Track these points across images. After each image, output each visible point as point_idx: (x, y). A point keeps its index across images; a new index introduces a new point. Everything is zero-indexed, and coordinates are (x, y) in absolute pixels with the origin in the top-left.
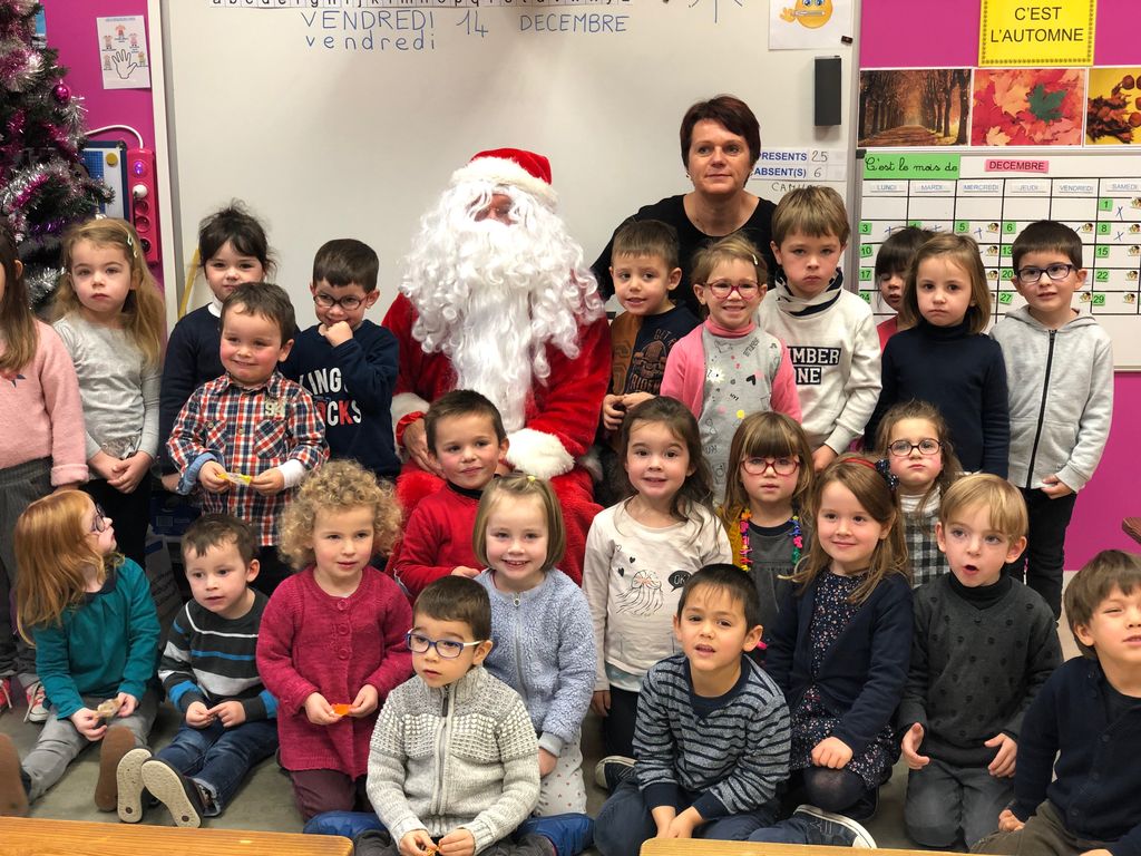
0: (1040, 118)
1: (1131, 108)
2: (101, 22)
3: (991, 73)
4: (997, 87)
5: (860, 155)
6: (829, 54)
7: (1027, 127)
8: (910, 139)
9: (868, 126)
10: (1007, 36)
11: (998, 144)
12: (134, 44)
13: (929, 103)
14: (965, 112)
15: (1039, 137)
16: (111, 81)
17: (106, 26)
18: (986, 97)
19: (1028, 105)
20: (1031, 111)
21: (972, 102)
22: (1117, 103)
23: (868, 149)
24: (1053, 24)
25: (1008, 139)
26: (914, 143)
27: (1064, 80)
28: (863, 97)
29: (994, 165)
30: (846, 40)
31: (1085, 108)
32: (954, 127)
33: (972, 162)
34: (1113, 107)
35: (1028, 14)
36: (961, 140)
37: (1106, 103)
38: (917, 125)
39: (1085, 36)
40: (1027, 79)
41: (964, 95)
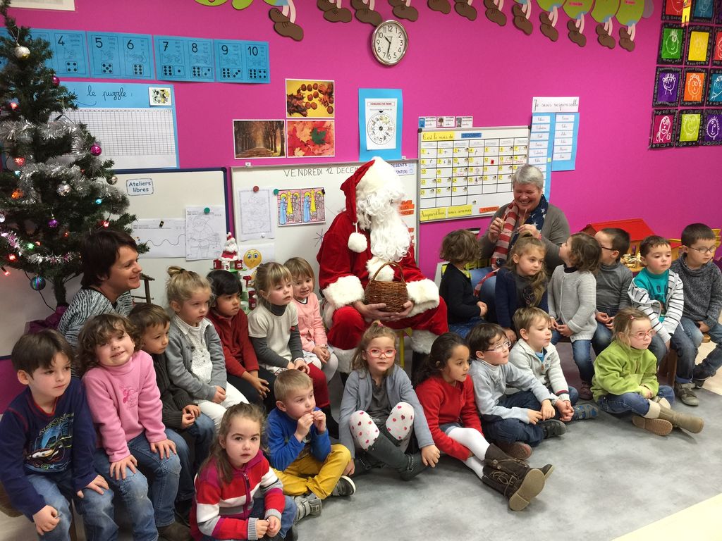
0: (316, 143)
3: (294, 123)
4: (297, 129)
7: (311, 148)
8: (259, 154)
9: (240, 148)
11: (300, 155)
13: (266, 137)
14: (283, 141)
15: (316, 151)
18: (293, 135)
19: (311, 138)
20: (313, 140)
21: (286, 137)
25: (304, 153)
26: (261, 155)
27: (325, 126)
28: (236, 134)
32: (279, 148)
36: (282, 154)
38: (262, 147)
40: (310, 125)
41: (282, 133)
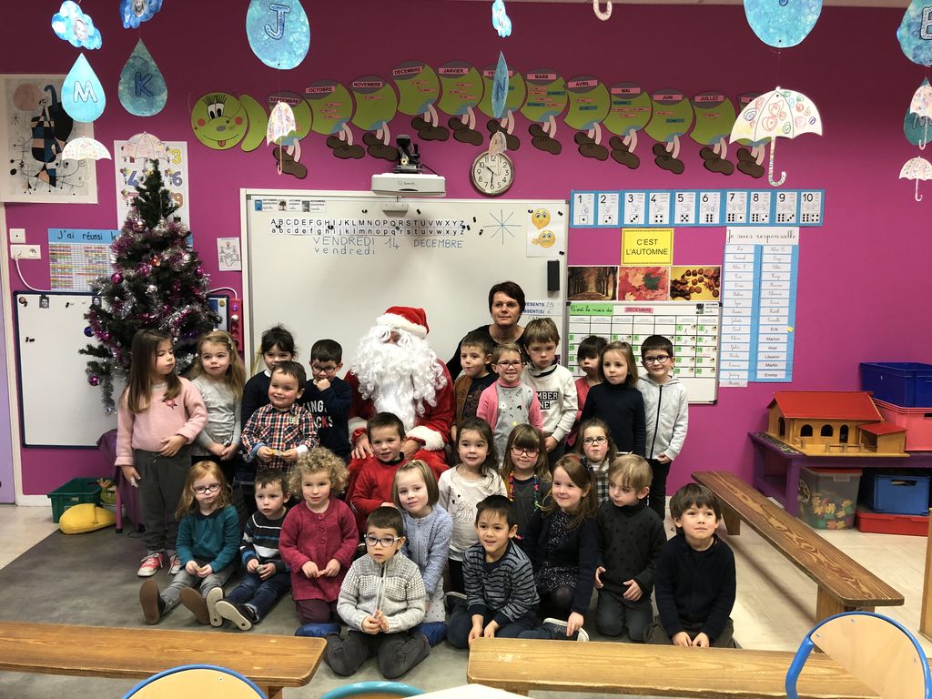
0: (648, 289)
1: (690, 285)
2: (219, 240)
3: (627, 268)
4: (629, 275)
5: (568, 304)
6: (554, 259)
7: (643, 293)
8: (591, 297)
9: (572, 292)
10: (634, 252)
11: (630, 300)
12: (234, 251)
13: (599, 282)
14: (615, 285)
15: (648, 297)
16: (223, 267)
17: (221, 242)
18: (625, 279)
19: (643, 283)
20: (645, 285)
21: (618, 281)
22: (684, 282)
23: (572, 302)
24: (654, 247)
25: (635, 298)
26: (593, 299)
27: (659, 272)
28: (569, 278)
29: (629, 310)
30: (562, 253)
31: (669, 284)
32: (610, 292)
33: (619, 308)
34: (682, 284)
35: (643, 242)
36: (614, 298)
37: (678, 282)
38: (594, 291)
39: (668, 253)
40: (643, 271)
41: (614, 278)
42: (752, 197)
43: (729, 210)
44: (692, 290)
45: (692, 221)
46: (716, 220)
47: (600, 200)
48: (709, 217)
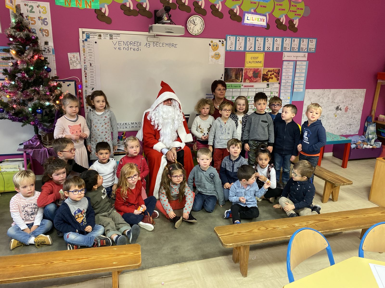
1: (269, 76)
2: (69, 54)
3: (247, 69)
4: (248, 72)
7: (252, 79)
8: (232, 81)
9: (226, 78)
10: (250, 62)
11: (247, 82)
12: (77, 59)
13: (236, 75)
14: (242, 77)
15: (254, 81)
18: (246, 74)
19: (253, 75)
20: (253, 76)
22: (267, 75)
24: (257, 60)
25: (249, 81)
26: (234, 82)
27: (259, 70)
28: (225, 73)
31: (262, 76)
32: (240, 79)
35: (253, 58)
36: (241, 82)
37: (265, 75)
38: (234, 78)
39: (262, 63)
40: (253, 70)
41: (242, 73)
42: (293, 40)
43: (284, 46)
44: (270, 78)
45: (271, 50)
46: (280, 50)
47: (238, 39)
48: (277, 48)
